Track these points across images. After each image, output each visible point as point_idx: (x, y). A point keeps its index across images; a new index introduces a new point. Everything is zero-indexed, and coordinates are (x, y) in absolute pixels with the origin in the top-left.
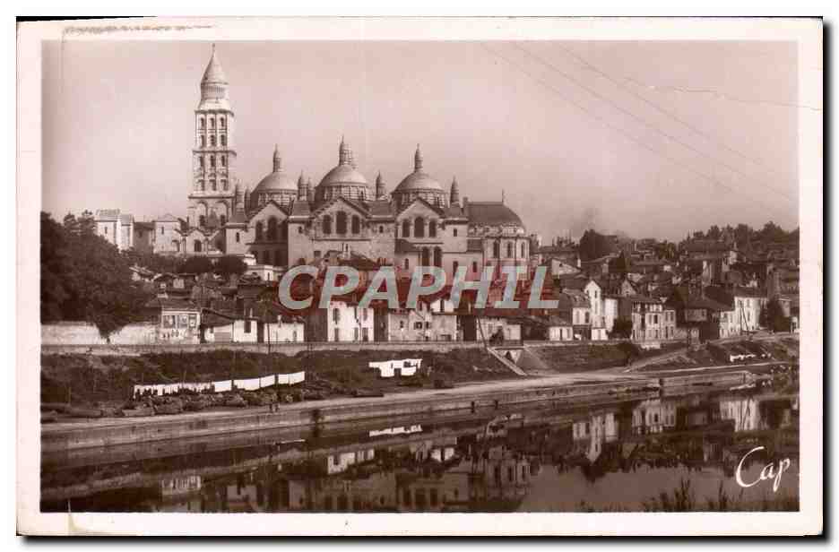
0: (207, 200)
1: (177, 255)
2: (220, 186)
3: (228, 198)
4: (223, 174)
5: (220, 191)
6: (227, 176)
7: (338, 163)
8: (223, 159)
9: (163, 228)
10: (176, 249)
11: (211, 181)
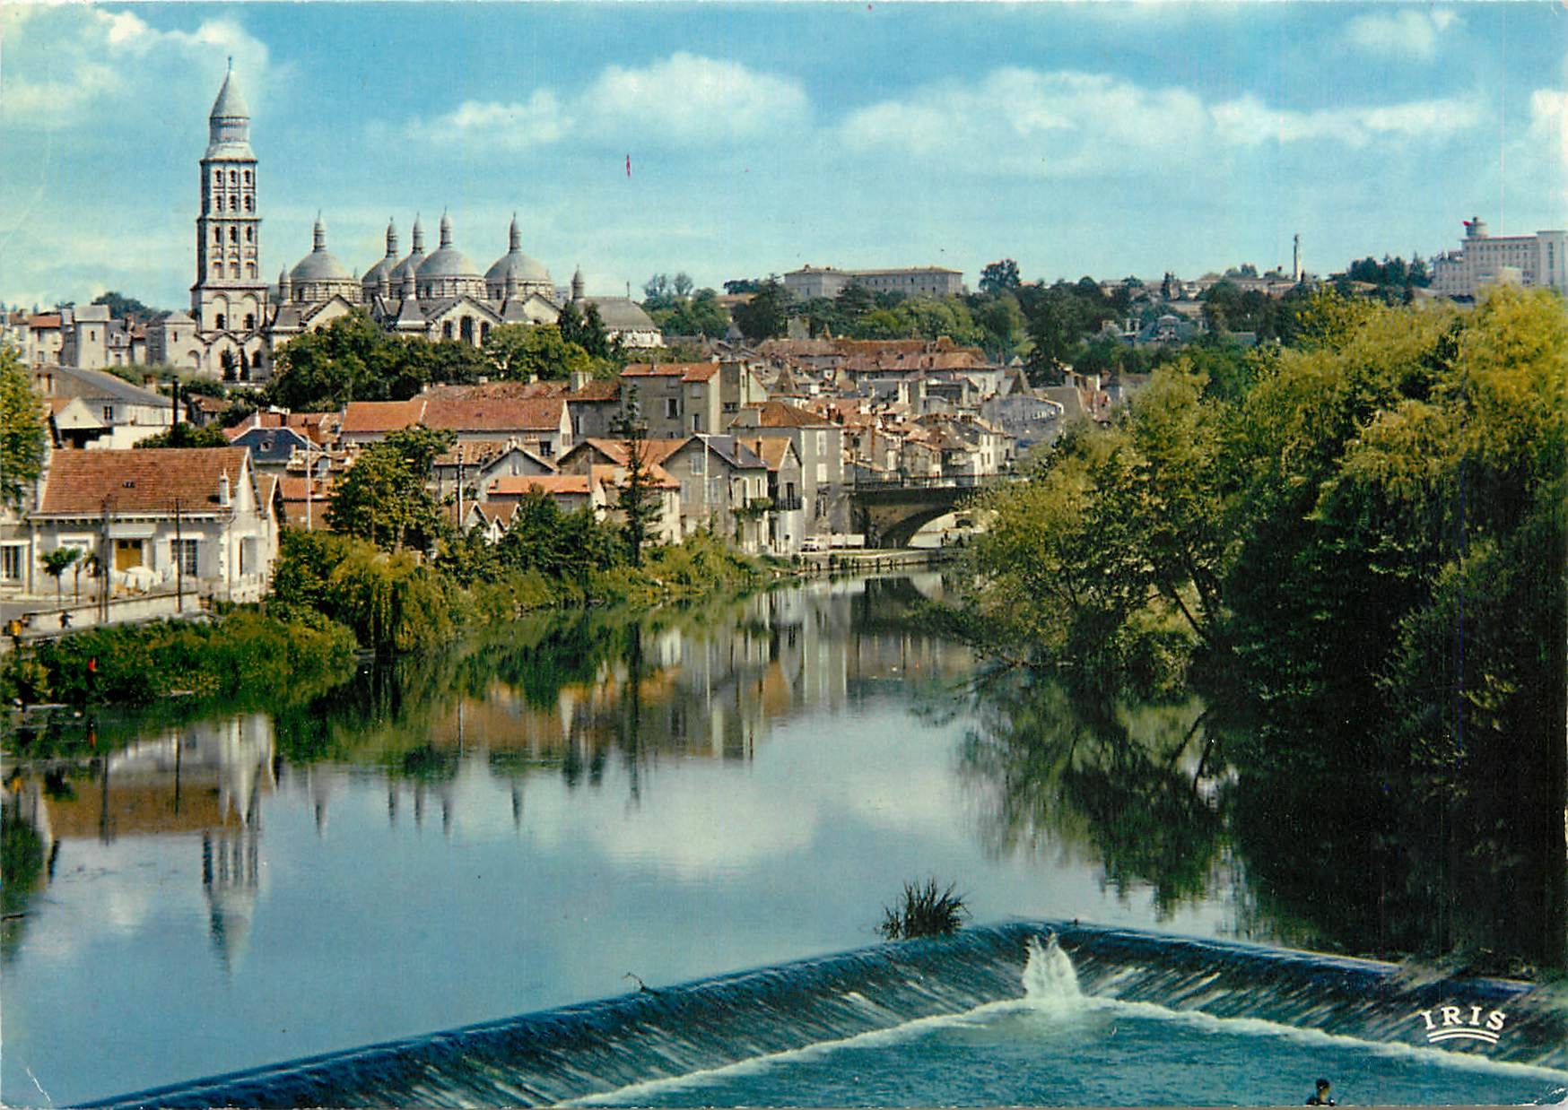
0: (230, 293)
1: (199, 373)
2: (246, 273)
3: (258, 289)
4: (249, 255)
5: (246, 279)
6: (256, 257)
7: (439, 245)
8: (249, 231)
9: (175, 334)
10: (195, 365)
11: (233, 264)
